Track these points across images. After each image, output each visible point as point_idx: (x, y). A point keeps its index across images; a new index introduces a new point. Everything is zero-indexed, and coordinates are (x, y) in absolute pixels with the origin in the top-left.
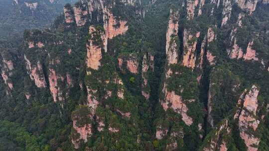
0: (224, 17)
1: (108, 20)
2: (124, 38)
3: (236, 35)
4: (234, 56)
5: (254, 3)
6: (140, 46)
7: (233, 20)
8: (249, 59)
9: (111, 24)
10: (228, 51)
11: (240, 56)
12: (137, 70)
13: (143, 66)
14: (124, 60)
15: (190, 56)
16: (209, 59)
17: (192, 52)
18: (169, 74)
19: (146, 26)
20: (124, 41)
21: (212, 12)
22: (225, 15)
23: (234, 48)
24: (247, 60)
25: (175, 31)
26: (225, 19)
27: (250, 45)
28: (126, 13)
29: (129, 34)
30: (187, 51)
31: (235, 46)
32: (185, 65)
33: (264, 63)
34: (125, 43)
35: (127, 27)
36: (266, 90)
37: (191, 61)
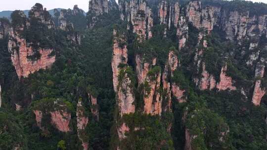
0: (181, 38)
1: (17, 49)
2: (48, 75)
3: (203, 58)
4: (204, 87)
5: (210, 21)
6: (75, 84)
7: (192, 41)
8: (224, 89)
9: (23, 55)
10: (196, 81)
11: (212, 86)
12: (69, 126)
13: (78, 120)
14: (44, 112)
15: (154, 97)
16: (176, 95)
17: (156, 90)
18: (123, 132)
19: (83, 55)
20: (47, 79)
21: (165, 33)
22: (182, 35)
23: (203, 77)
24: (222, 91)
25: (123, 59)
26: (183, 41)
27: (224, 71)
28: (50, 38)
29: (56, 67)
30: (149, 90)
31: (205, 73)
32: (148, 113)
33: (245, 93)
34: (49, 82)
35: (54, 57)
36: (259, 131)
37: (157, 105)
